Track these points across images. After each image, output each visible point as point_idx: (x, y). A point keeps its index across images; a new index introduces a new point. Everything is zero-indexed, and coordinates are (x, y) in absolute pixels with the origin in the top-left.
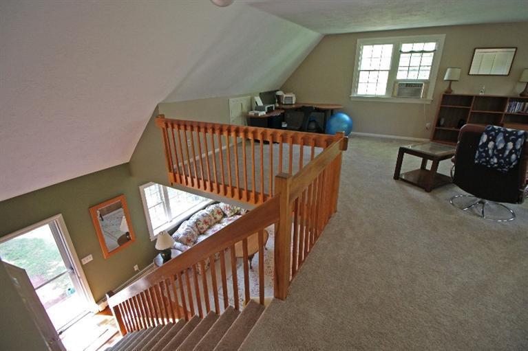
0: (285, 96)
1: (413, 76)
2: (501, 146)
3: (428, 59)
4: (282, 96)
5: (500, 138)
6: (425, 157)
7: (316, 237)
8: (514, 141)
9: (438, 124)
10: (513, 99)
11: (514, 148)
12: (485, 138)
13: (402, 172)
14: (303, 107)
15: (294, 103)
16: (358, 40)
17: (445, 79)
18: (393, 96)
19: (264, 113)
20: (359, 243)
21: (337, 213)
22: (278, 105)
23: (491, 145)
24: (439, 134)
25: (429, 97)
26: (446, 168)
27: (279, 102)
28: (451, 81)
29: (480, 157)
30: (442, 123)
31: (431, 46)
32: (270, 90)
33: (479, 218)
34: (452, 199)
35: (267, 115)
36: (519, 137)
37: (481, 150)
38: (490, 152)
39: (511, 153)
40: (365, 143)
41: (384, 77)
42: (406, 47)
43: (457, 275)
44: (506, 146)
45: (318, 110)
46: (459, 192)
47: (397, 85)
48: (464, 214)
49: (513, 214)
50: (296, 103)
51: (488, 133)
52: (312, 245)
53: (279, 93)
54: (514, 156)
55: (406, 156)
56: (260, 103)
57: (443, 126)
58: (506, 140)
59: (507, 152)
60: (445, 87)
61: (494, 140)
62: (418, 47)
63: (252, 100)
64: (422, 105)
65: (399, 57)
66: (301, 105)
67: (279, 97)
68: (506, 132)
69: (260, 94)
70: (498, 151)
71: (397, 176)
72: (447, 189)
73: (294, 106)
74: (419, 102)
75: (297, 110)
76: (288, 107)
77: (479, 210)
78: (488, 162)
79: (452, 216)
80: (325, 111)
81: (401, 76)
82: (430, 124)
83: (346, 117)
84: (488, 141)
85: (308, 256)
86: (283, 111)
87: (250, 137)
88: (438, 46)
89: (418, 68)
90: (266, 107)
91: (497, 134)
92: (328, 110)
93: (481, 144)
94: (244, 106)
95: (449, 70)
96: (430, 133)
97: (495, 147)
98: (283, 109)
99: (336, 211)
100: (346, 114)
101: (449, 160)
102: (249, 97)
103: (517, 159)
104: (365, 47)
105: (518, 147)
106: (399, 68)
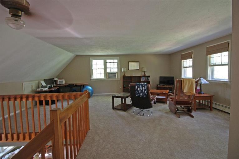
0: (59, 80)
1: (112, 71)
2: (141, 89)
3: (116, 65)
4: (58, 80)
5: (141, 86)
6: (122, 98)
7: (80, 146)
8: (144, 87)
9: (124, 87)
10: (142, 77)
11: (145, 89)
12: (136, 87)
13: (115, 106)
14: (69, 85)
15: (64, 83)
16: (91, 58)
17: (122, 71)
18: (107, 78)
19: (47, 89)
20: (102, 141)
21: (90, 130)
22: (55, 85)
23: (139, 89)
24: (125, 90)
25: (119, 77)
26: (129, 101)
27: (56, 84)
28: (124, 72)
29: (137, 94)
30: (125, 86)
31: (116, 61)
32: (50, 78)
33: (143, 116)
34: (134, 112)
35: (49, 90)
36: (145, 85)
37: (137, 91)
38: (139, 91)
39: (145, 91)
40: (99, 98)
41: (103, 71)
42: (108, 61)
43: (141, 140)
44: (143, 89)
45: (76, 86)
46: (135, 109)
47: (107, 74)
48: (138, 116)
49: (152, 112)
50: (65, 84)
51: (137, 85)
52: (78, 151)
53: (56, 79)
54: (145, 92)
55: (115, 99)
56: (44, 84)
57: (125, 87)
58: (142, 87)
59: (144, 91)
60: (123, 74)
61: (139, 87)
62: (112, 61)
63: (39, 83)
64: (117, 80)
65: (106, 64)
66: (68, 84)
67: (55, 81)
68: (141, 84)
69: (44, 80)
70: (141, 91)
71: (114, 108)
72: (131, 109)
73: (64, 85)
74: (116, 80)
75: (66, 86)
76: (61, 85)
77: (142, 114)
78: (139, 95)
79: (135, 118)
80: (80, 86)
81: (108, 71)
82: (121, 87)
83: (90, 88)
84: (138, 88)
85: (77, 158)
86: (59, 87)
87: (37, 99)
88: (118, 61)
89: (113, 68)
90: (48, 86)
91: (139, 85)
92: (82, 85)
93: (136, 89)
94: (33, 86)
95: (123, 68)
96: (122, 90)
97: (140, 89)
98: (58, 86)
99: (90, 129)
100: (90, 86)
101: (129, 98)
102: (37, 82)
103: (147, 92)
104: (93, 60)
105: (146, 88)
106: (107, 68)
